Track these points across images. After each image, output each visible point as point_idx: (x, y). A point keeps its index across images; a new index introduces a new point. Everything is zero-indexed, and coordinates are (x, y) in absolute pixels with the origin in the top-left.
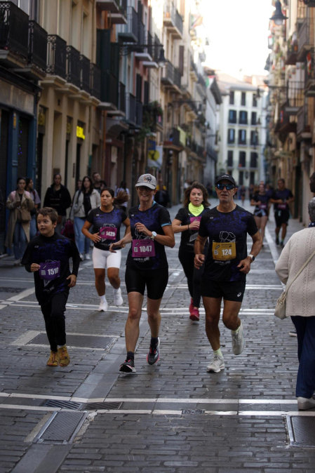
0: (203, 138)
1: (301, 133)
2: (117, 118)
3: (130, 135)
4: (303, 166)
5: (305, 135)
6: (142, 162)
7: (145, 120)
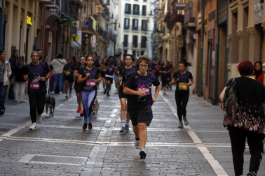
0: (107, 25)
1: (187, 23)
2: (52, 10)
3: (61, 23)
4: (187, 47)
5: (191, 24)
6: (67, 42)
7: (71, 12)
